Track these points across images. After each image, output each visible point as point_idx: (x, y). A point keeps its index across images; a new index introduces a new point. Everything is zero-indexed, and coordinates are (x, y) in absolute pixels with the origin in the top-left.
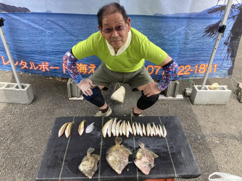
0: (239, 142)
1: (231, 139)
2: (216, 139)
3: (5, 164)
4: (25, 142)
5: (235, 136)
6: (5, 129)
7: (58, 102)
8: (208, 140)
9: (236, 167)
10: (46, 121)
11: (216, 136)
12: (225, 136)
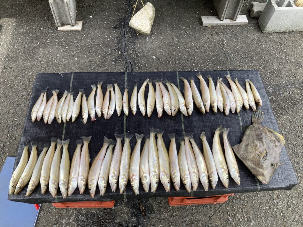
7: (40, 36)
10: (25, 72)
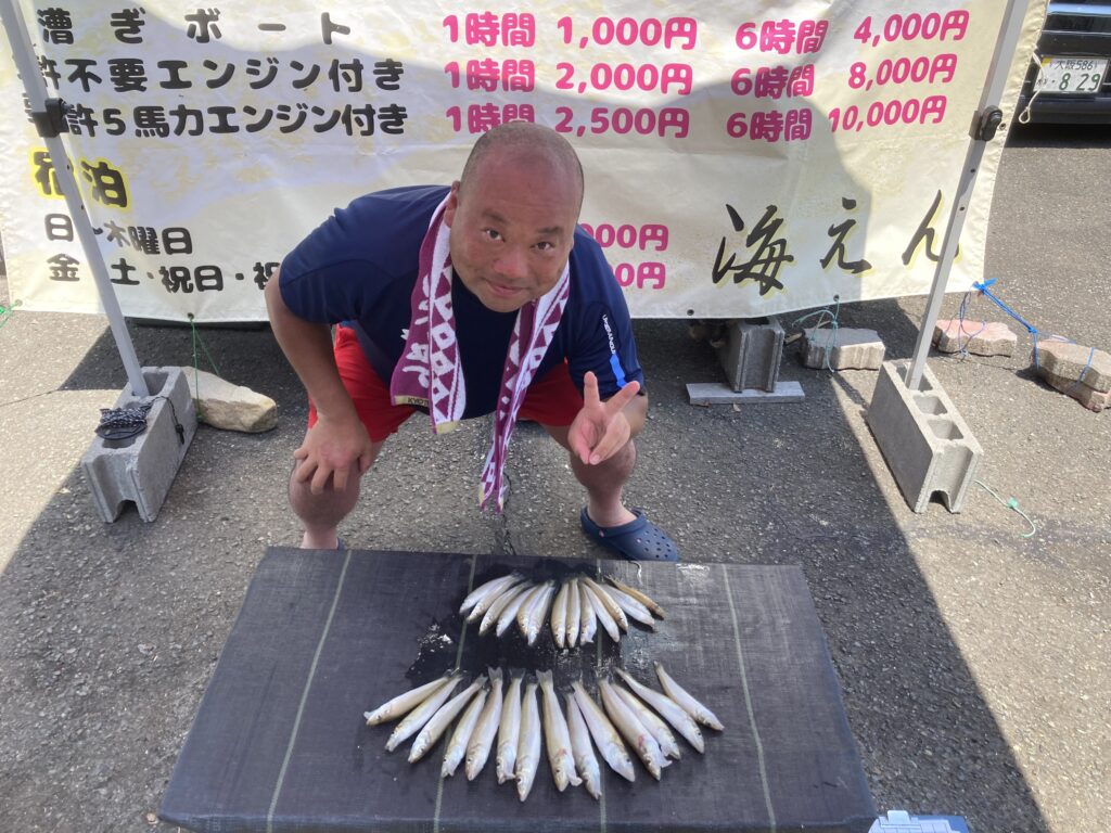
0: (1019, 553)
1: (991, 545)
2: (930, 545)
3: (104, 652)
4: (173, 574)
5: (1007, 534)
6: (88, 528)
8: (897, 549)
9: (1006, 644)
11: (930, 536)
12: (967, 534)
